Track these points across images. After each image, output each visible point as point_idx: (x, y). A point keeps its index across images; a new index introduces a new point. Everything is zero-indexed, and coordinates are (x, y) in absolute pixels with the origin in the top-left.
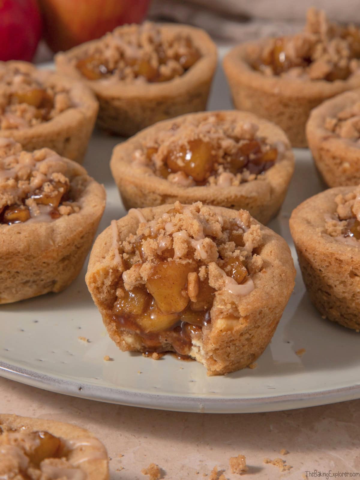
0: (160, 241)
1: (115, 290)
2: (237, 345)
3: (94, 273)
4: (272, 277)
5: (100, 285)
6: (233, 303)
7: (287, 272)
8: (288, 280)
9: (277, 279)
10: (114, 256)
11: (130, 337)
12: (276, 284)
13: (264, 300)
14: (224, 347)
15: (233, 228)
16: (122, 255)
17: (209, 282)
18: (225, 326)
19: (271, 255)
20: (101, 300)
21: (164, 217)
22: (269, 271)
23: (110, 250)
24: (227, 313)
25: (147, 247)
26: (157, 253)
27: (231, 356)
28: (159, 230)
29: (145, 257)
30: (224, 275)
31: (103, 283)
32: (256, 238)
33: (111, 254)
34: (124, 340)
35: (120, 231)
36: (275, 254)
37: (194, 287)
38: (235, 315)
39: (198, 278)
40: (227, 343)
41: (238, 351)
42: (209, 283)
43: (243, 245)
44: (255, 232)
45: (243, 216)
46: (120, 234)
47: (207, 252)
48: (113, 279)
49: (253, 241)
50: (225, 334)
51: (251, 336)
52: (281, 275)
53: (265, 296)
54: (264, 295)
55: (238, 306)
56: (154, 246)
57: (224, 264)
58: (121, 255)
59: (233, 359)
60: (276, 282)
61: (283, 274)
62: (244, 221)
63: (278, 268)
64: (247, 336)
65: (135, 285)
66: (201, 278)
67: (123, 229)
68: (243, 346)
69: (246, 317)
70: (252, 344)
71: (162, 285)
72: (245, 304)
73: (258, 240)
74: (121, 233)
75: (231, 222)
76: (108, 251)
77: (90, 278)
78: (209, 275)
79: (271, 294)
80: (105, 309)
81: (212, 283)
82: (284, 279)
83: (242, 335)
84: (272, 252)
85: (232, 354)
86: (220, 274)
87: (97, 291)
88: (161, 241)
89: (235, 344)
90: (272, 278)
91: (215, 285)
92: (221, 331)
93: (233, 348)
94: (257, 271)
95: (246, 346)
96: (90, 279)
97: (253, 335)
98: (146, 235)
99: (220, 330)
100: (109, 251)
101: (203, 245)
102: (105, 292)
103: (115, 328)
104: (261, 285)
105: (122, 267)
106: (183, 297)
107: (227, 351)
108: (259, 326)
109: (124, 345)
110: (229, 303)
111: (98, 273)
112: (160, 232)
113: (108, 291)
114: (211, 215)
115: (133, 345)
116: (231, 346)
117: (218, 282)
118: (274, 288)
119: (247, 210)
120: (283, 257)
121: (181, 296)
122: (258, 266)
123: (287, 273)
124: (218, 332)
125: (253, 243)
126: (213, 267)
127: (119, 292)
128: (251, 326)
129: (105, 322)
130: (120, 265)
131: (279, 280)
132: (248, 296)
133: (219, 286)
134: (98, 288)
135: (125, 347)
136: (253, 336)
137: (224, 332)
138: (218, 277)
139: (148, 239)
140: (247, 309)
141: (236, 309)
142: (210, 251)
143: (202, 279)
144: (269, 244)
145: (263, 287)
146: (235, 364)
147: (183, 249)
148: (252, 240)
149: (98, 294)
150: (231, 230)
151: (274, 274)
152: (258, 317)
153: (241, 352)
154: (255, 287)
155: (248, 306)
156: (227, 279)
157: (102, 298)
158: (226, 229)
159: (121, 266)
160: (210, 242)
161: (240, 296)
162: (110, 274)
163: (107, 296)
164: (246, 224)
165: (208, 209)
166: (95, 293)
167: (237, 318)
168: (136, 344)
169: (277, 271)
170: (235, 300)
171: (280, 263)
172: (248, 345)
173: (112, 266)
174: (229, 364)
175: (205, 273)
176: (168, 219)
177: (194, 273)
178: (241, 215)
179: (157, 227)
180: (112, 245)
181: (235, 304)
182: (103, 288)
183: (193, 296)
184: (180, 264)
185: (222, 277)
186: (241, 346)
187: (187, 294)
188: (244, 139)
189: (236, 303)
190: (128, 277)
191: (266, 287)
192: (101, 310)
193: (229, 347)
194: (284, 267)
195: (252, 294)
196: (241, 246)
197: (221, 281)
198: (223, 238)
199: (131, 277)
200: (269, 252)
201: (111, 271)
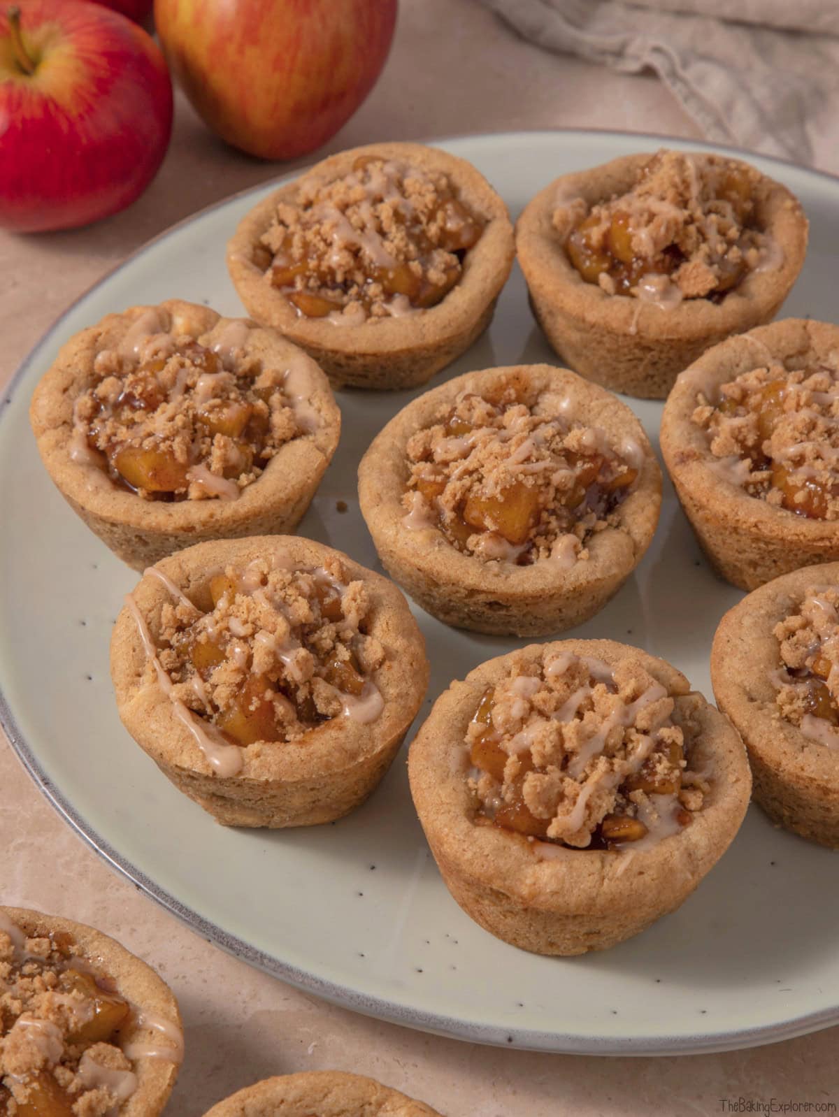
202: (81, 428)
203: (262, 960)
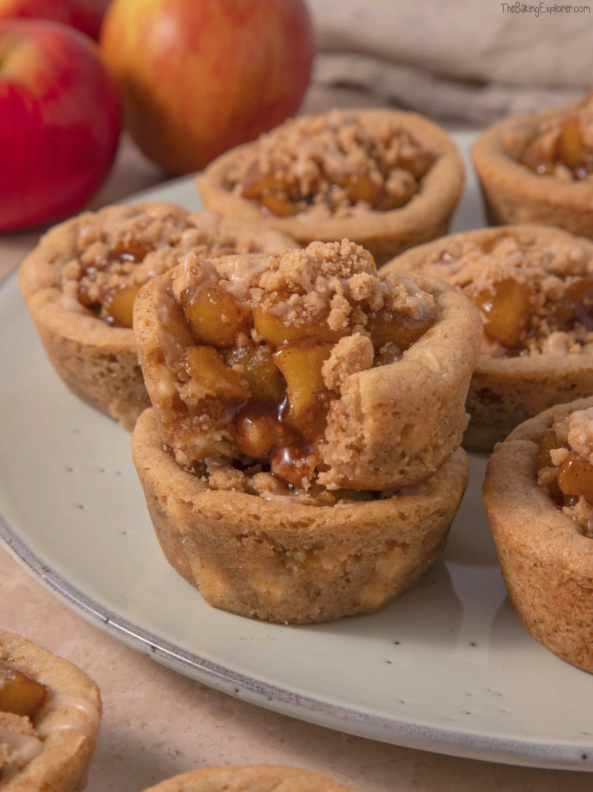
188: (573, 275)
202: (70, 286)
203: (297, 700)
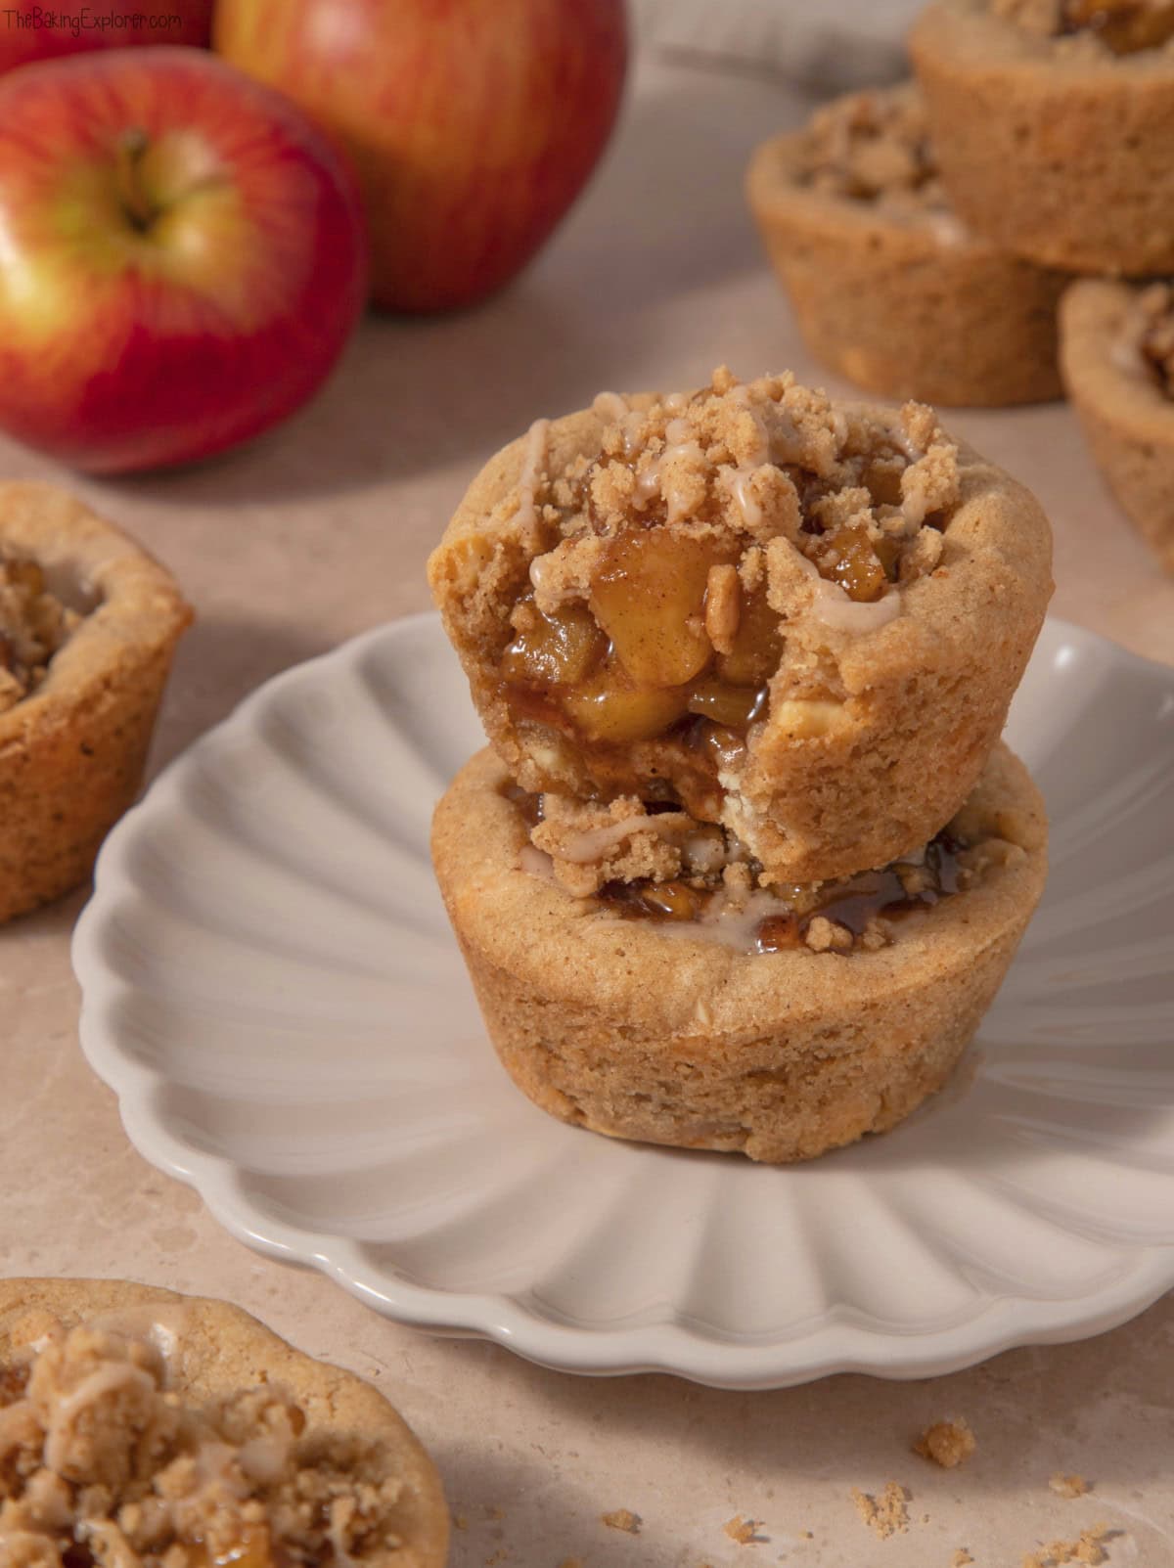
0: (642, 470)
1: (512, 606)
2: (843, 784)
3: (450, 551)
4: (962, 589)
5: (466, 588)
6: (824, 652)
7: (1015, 581)
8: (1014, 604)
9: (978, 596)
10: (517, 509)
11: (548, 748)
12: (969, 610)
13: (922, 649)
14: (801, 787)
15: (876, 453)
16: (542, 508)
17: (769, 594)
18: (800, 720)
19: (975, 531)
20: (470, 633)
21: (672, 404)
22: (957, 571)
23: (510, 493)
24: (810, 682)
25: (603, 487)
26: (630, 506)
27: (825, 820)
28: (647, 439)
29: (600, 516)
30: (812, 573)
31: (476, 585)
32: (939, 483)
33: (509, 502)
34: (531, 757)
35: (552, 447)
36: (986, 530)
37: (722, 607)
38: (833, 691)
39: (738, 582)
40: (811, 775)
41: (847, 807)
42: (767, 600)
43: (898, 501)
44: (937, 465)
45: (912, 420)
46: (551, 454)
47: (763, 507)
48: (506, 573)
49: (927, 489)
50: (801, 746)
51: (888, 761)
52: (992, 589)
53: (927, 639)
54: (926, 635)
55: (838, 660)
56: (622, 484)
57: (820, 547)
58: (538, 508)
59: (832, 830)
60: (972, 605)
61: (999, 584)
62: (914, 434)
63: (988, 568)
64: (873, 760)
65: (565, 600)
66: (745, 582)
67: (561, 440)
68: (865, 792)
69: (865, 697)
70: (893, 789)
71: (630, 599)
72: (861, 656)
73: (942, 489)
74: (553, 450)
75: (873, 437)
76: (501, 496)
77: (439, 565)
78: (769, 575)
79: (947, 635)
80: (480, 662)
81: (776, 600)
82: (999, 600)
83: (856, 753)
84: (981, 524)
85: (830, 813)
86: (800, 571)
87: (459, 606)
88: (647, 469)
89: (835, 782)
90: (962, 592)
91: (784, 604)
92: (791, 736)
93: (829, 794)
94: (921, 571)
95: (875, 794)
96: (438, 568)
97: (894, 760)
98: (610, 452)
99: (789, 732)
100: (506, 495)
101: (752, 483)
102: (481, 609)
103: (504, 716)
104: (923, 608)
105: (532, 540)
106: (693, 638)
107: (812, 803)
108: (913, 734)
109: (529, 771)
110: (814, 652)
111: (461, 549)
112: (650, 444)
113: (490, 607)
114: (814, 409)
115: (558, 773)
116: (824, 786)
117: (795, 598)
118: (963, 620)
119: (929, 405)
120: (1013, 540)
121: (687, 634)
122: (925, 557)
123: (1015, 583)
124: (780, 738)
125: (926, 496)
126: (780, 553)
127: (519, 617)
128: (883, 728)
129: (476, 697)
130: (528, 533)
131: (984, 601)
132: (874, 636)
133: (796, 608)
134: (460, 599)
135: (533, 776)
136: (893, 764)
137: (799, 739)
138: (793, 582)
139: (612, 463)
140: (865, 669)
141: (833, 670)
142: (774, 503)
143: (747, 586)
144: (976, 501)
145: (928, 614)
146: (843, 849)
147: (693, 487)
148: (925, 487)
149: (459, 615)
150: (871, 456)
151: (971, 584)
152: (904, 701)
153: (859, 809)
154: (903, 610)
155: (869, 663)
156: (820, 587)
157: (469, 626)
158: (857, 453)
159: (530, 537)
160: (776, 476)
161: (848, 636)
162: (498, 556)
163: (487, 621)
164: (918, 444)
165: (806, 393)
166: (452, 611)
167: (838, 700)
168: (567, 770)
169: (982, 576)
170: (830, 644)
171: (998, 555)
172: (879, 790)
173: (503, 535)
174: (822, 847)
175: (757, 569)
176: (681, 410)
177: (726, 566)
178: (906, 419)
179: (642, 429)
180: (519, 479)
181: (832, 654)
182: (475, 598)
183: (721, 636)
184: (684, 538)
185: (806, 579)
186: (858, 793)
187: (704, 630)
189: (835, 651)
190: (546, 575)
191: (938, 614)
192: (467, 664)
193: (819, 790)
194: (1008, 568)
195: (888, 630)
196: (890, 504)
197: (801, 592)
198: (838, 475)
199: (554, 574)
200: (972, 522)
201: (500, 547)
